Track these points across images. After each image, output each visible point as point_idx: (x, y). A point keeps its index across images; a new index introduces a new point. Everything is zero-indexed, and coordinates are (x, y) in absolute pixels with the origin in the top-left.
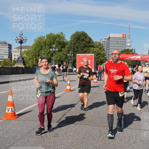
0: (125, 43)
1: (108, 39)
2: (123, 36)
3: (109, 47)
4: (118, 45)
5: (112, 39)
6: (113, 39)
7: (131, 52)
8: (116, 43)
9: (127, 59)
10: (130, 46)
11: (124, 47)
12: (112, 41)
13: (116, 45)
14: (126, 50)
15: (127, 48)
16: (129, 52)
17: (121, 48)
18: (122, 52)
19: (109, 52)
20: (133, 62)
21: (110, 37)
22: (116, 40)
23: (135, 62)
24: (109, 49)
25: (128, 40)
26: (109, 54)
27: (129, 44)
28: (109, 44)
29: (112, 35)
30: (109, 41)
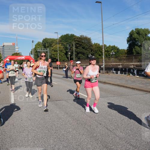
0: (14, 49)
1: (3, 46)
2: (13, 44)
3: (4, 52)
4: (10, 51)
5: (5, 46)
6: (7, 46)
7: (18, 55)
8: (9, 49)
9: (16, 59)
10: (18, 51)
11: (14, 51)
12: (5, 48)
13: (9, 51)
14: (15, 53)
15: (16, 52)
16: (17, 54)
17: (12, 52)
18: (13, 55)
19: (4, 55)
20: (20, 61)
21: (4, 45)
22: (8, 47)
23: (22, 61)
24: (4, 53)
25: (17, 47)
26: (4, 57)
27: (17, 50)
28: (4, 50)
29: (5, 44)
30: (4, 48)
